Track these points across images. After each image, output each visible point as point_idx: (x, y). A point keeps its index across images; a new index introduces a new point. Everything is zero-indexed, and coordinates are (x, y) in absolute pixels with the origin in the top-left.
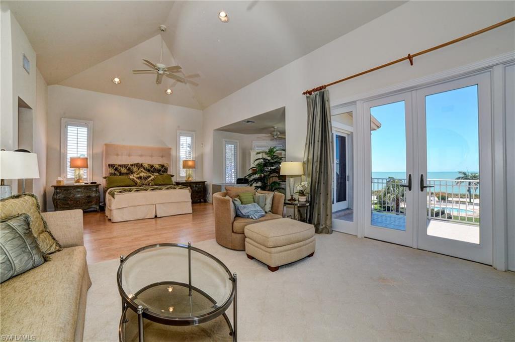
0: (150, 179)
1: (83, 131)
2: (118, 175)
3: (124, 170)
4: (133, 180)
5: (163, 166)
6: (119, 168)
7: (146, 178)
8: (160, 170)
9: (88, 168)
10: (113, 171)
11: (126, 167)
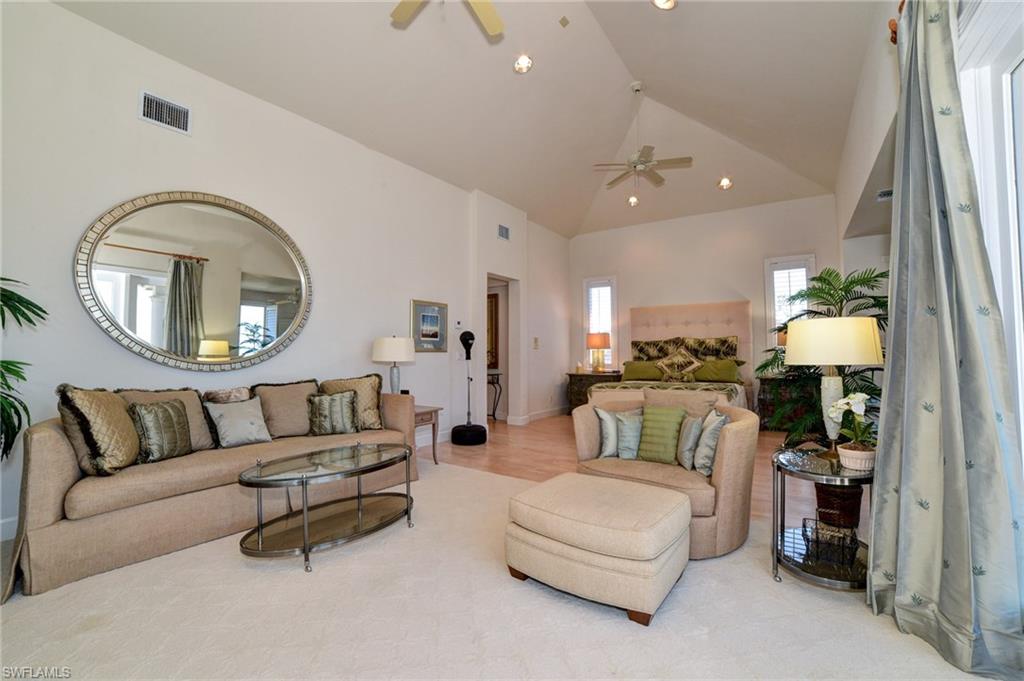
0: (691, 368)
2: (645, 359)
3: (653, 352)
4: (661, 370)
6: (647, 347)
7: (681, 367)
8: (719, 351)
9: (610, 348)
10: (637, 353)
11: (657, 346)
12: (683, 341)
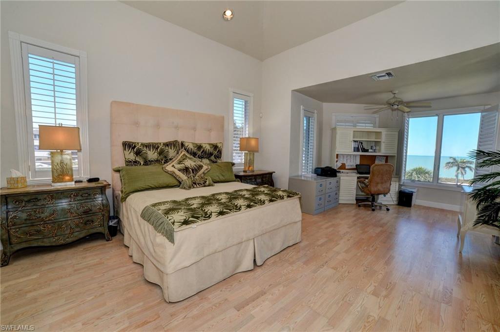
1: (67, 71)
2: (142, 163)
3: (152, 155)
4: (172, 175)
5: (215, 147)
7: (195, 170)
8: (212, 155)
9: (80, 150)
10: (132, 156)
11: (157, 149)
12: (182, 145)
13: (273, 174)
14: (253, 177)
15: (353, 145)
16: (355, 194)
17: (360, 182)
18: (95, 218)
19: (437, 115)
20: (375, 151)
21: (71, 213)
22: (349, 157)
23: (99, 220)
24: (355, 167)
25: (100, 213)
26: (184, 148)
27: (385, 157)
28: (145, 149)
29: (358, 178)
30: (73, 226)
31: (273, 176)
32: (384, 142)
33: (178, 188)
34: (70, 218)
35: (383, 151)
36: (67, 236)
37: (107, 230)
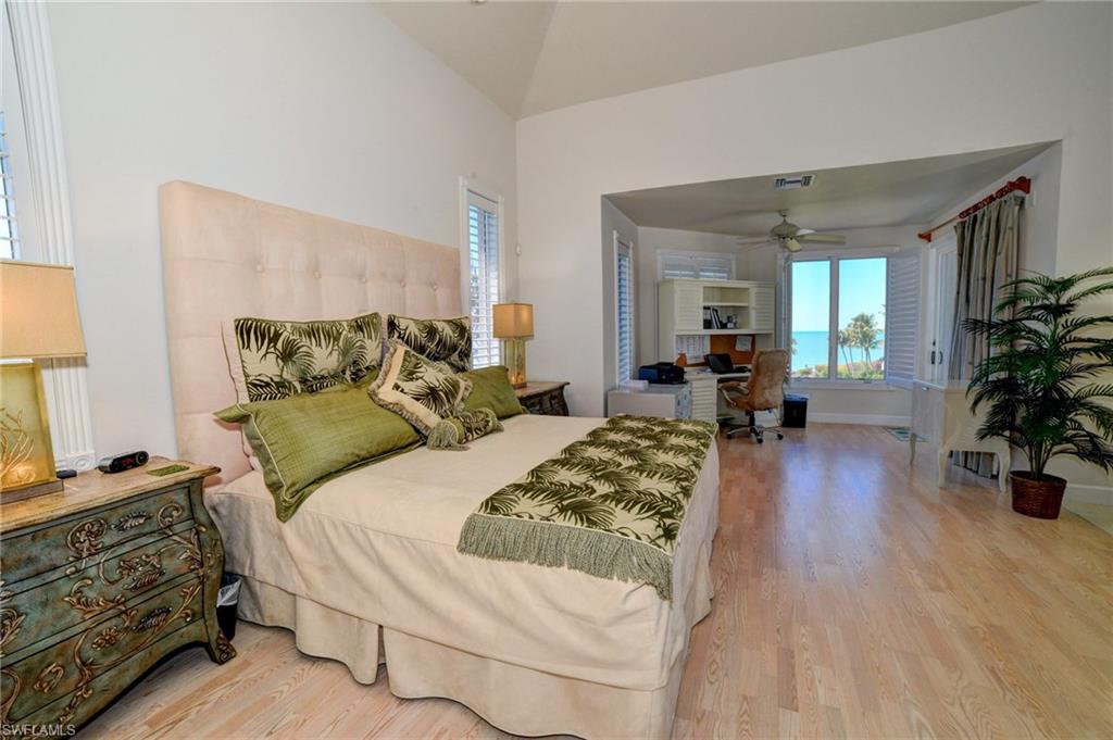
2: (298, 385)
4: (396, 410)
5: (461, 328)
6: (304, 343)
8: (456, 349)
10: (266, 366)
11: (336, 339)
12: (392, 325)
13: (566, 387)
14: (536, 400)
15: (700, 316)
16: (715, 413)
17: (726, 389)
18: (173, 596)
19: (829, 258)
20: (735, 327)
21: (87, 605)
22: (691, 341)
23: (188, 601)
24: (703, 360)
25: (193, 575)
26: (396, 334)
27: (750, 338)
28: (305, 341)
29: (720, 381)
30: (91, 653)
31: (565, 393)
32: (754, 308)
33: (424, 448)
34: (82, 627)
35: (753, 325)
36: (66, 701)
37: (217, 628)
